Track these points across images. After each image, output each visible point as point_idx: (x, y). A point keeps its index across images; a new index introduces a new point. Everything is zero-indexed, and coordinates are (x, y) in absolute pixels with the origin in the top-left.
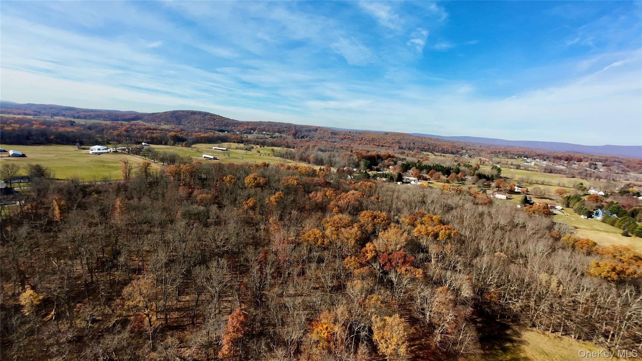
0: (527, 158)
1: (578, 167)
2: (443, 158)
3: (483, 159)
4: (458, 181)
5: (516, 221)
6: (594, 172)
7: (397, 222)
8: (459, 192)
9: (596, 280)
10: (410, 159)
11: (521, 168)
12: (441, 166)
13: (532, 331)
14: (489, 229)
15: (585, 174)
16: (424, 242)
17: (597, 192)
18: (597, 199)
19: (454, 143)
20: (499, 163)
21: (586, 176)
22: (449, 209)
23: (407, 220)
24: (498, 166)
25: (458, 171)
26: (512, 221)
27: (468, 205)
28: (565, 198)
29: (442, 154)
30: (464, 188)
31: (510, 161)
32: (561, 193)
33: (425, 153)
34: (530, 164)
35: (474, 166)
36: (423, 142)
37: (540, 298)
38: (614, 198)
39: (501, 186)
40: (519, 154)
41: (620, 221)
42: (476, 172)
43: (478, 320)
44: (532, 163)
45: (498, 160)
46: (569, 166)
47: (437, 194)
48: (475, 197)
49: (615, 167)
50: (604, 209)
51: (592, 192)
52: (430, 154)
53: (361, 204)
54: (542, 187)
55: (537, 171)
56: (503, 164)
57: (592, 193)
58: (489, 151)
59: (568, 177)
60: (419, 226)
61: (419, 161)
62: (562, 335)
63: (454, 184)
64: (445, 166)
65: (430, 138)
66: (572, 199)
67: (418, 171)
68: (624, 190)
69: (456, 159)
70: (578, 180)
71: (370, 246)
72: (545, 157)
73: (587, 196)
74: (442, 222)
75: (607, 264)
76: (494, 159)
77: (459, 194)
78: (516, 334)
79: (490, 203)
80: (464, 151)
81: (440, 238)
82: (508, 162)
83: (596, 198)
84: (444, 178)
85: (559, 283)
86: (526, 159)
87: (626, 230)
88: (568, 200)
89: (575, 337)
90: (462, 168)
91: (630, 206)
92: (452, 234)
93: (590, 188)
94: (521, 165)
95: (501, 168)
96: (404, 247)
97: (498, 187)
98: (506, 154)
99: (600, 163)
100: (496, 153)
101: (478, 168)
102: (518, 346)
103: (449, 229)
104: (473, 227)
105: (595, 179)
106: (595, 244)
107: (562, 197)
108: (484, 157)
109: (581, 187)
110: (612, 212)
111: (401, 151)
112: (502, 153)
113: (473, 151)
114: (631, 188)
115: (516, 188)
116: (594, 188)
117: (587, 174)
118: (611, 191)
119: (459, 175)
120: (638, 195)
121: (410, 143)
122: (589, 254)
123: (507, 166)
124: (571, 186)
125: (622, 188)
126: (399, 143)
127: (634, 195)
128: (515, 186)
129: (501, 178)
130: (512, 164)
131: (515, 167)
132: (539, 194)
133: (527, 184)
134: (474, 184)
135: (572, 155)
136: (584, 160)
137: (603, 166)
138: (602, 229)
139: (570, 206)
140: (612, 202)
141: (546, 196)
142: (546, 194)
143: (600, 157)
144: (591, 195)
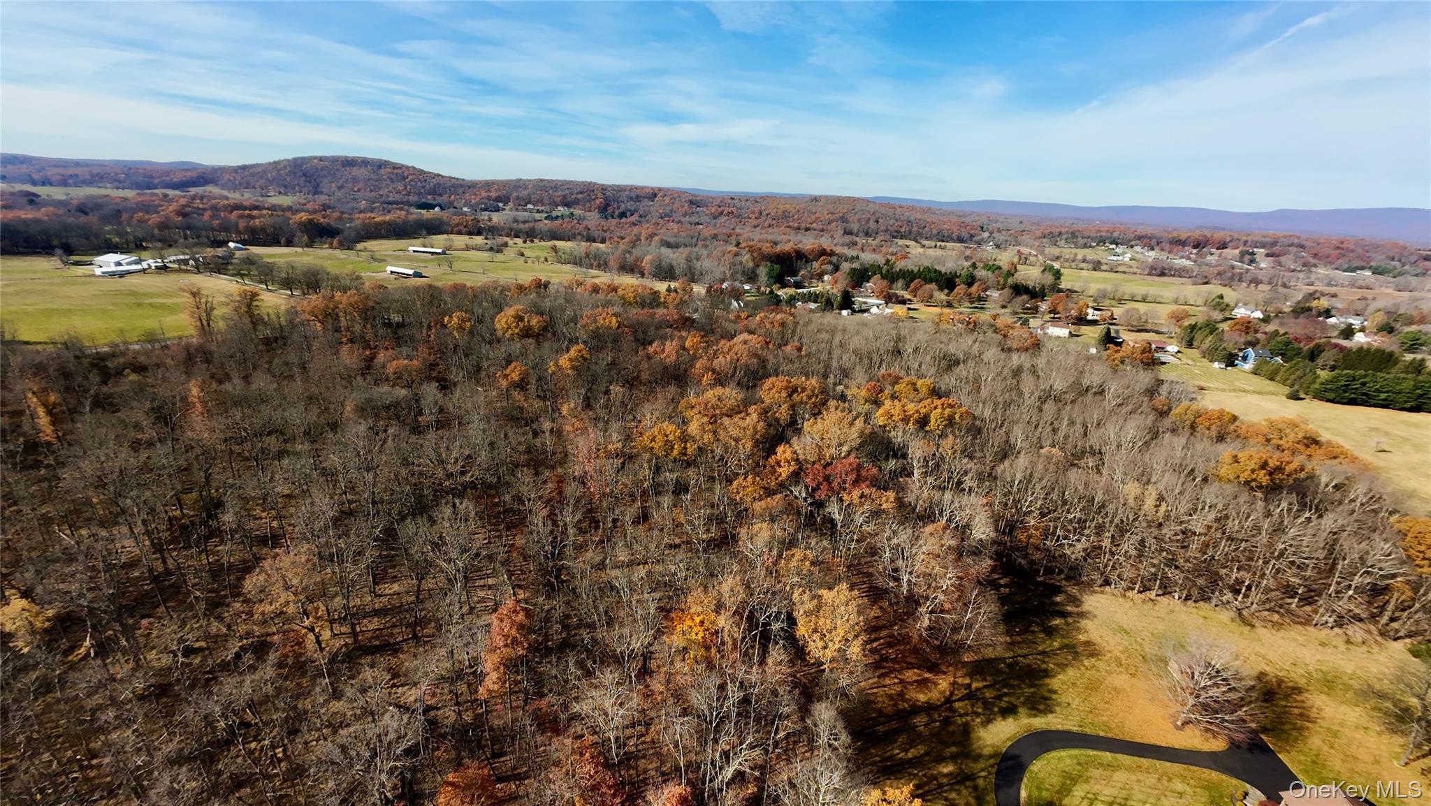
0: (1116, 245)
1: (1217, 261)
2: (939, 252)
3: (1025, 250)
4: (972, 302)
5: (1086, 382)
6: (1248, 270)
7: (843, 398)
8: (973, 326)
9: (1229, 489)
10: (868, 257)
11: (1103, 267)
12: (936, 271)
13: (1102, 592)
14: (1030, 400)
15: (1230, 274)
16: (897, 436)
17: (1249, 313)
18: (1248, 328)
19: (964, 216)
20: (1058, 258)
21: (1232, 279)
22: (951, 363)
23: (863, 393)
24: (1056, 265)
25: (971, 281)
26: (1077, 383)
27: (991, 354)
28: (1185, 328)
29: (938, 244)
30: (984, 316)
31: (1081, 253)
32: (1177, 318)
33: (901, 242)
34: (1121, 258)
35: (1005, 268)
36: (897, 217)
37: (1122, 530)
38: (1281, 324)
39: (1060, 308)
40: (1100, 237)
41: (1287, 370)
42: (1010, 281)
43: (1002, 582)
44: (1125, 256)
45: (1055, 251)
46: (1200, 259)
47: (925, 332)
48: (1005, 336)
49: (1291, 257)
50: (1258, 347)
51: (1240, 312)
52: (912, 243)
53: (763, 362)
54: (1142, 308)
55: (1135, 273)
56: (1067, 260)
57: (1239, 316)
58: (1038, 233)
59: (1195, 284)
60: (888, 403)
61: (888, 261)
62: (1158, 596)
63: (961, 309)
64: (943, 271)
66: (1200, 329)
67: (885, 283)
68: (1302, 305)
69: (968, 253)
70: (1215, 289)
71: (784, 452)
72: (1153, 242)
73: (1229, 322)
74: (935, 393)
75: (1253, 454)
76: (1047, 250)
77: (973, 330)
78: (1073, 602)
79: (1036, 346)
80: (986, 235)
81: (932, 425)
82: (1076, 255)
83: (1247, 326)
84: (941, 296)
85: (1161, 498)
86: (1114, 246)
87: (1296, 388)
88: (1191, 332)
89: (1180, 598)
90: (981, 273)
91: (1310, 338)
92: (957, 417)
93: (1236, 305)
94: (1103, 261)
95: (1062, 270)
96: (857, 450)
97: (1053, 311)
98: (1074, 237)
99: (1262, 250)
100: (1053, 237)
101: (1013, 271)
102: (1074, 622)
103: (951, 406)
104: (1000, 399)
105: (1249, 286)
106: (1235, 418)
107: (1180, 327)
108: (1027, 246)
109: (1220, 304)
110: (1274, 353)
111: (848, 239)
112: (1065, 236)
113: (1004, 233)
114: (1316, 301)
115: (1090, 311)
116: (1245, 304)
117: (1233, 274)
118: (1278, 308)
119: (974, 288)
120: (1328, 313)
121: (869, 219)
122: (1221, 438)
123: (1073, 265)
124: (1200, 302)
125: (1299, 302)
126: (843, 219)
127: (1319, 314)
128: (1088, 306)
129: (1061, 291)
130: (1084, 261)
131: (1090, 266)
132: (1135, 323)
133: (1113, 303)
134: (1004, 307)
135: (1209, 235)
136: (1230, 245)
137: (1268, 255)
138: (1251, 388)
139: (1195, 344)
140: (1277, 331)
141: (1149, 326)
142: (1149, 321)
143: (1265, 237)
144: (1236, 319)
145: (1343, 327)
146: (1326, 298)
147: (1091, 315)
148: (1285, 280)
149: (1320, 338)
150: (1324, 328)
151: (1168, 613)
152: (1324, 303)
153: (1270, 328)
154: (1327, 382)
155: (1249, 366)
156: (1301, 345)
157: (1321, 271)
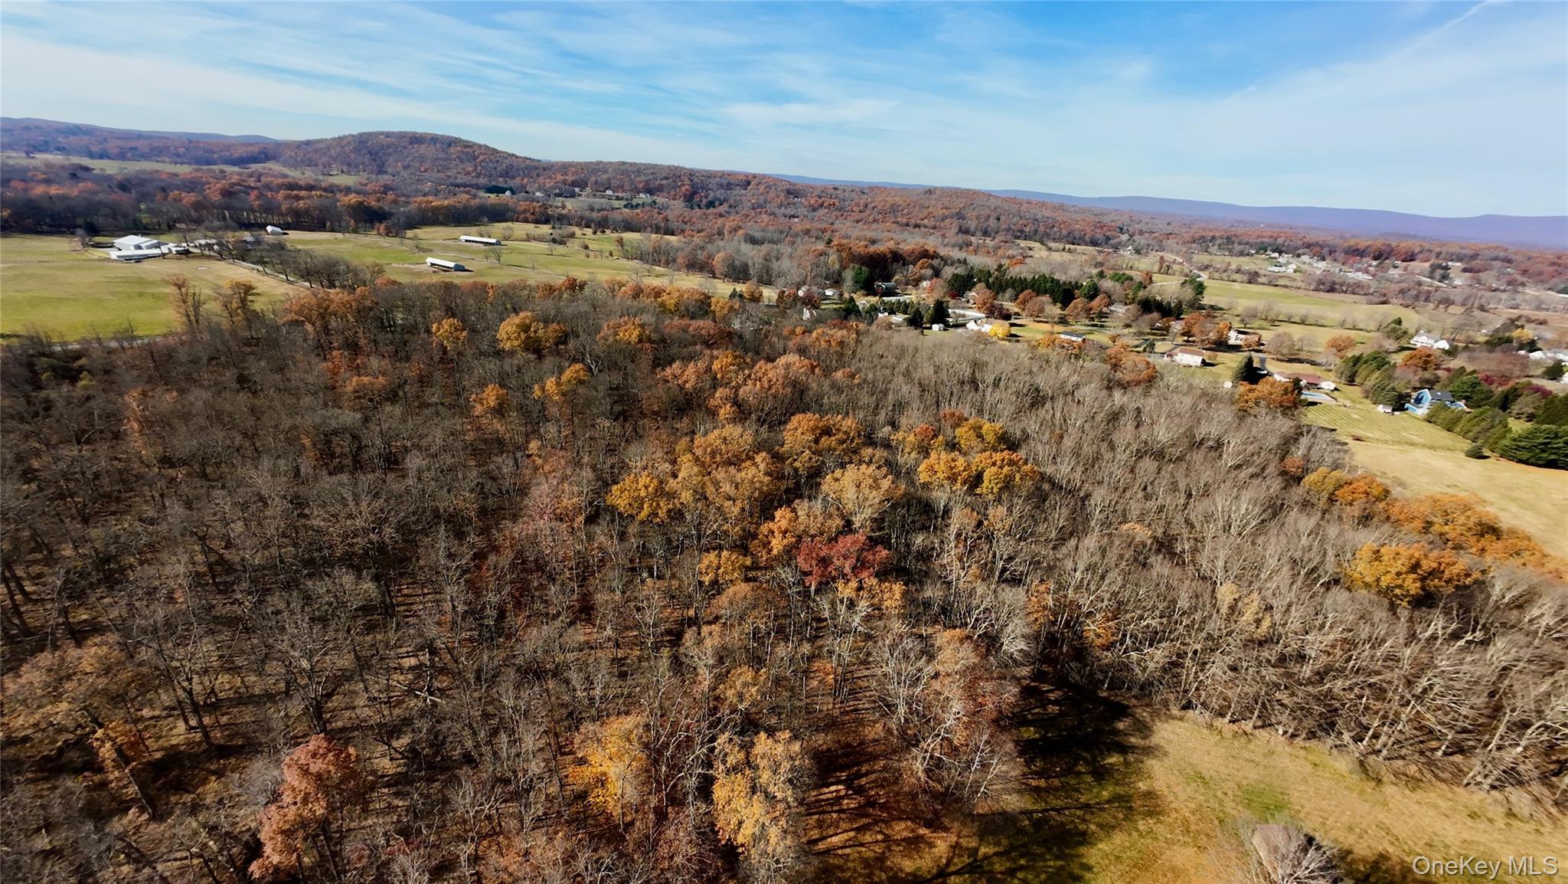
0: (1280, 253)
1: (1401, 275)
2: (1066, 256)
3: (1169, 257)
4: (1090, 319)
5: (1202, 431)
6: (1437, 289)
7: (887, 442)
10: (978, 261)
11: (1260, 280)
12: (1053, 280)
13: (1181, 719)
14: (1123, 455)
15: (1415, 292)
17: (1431, 342)
18: (1426, 362)
19: (1102, 214)
20: (1206, 267)
21: (1417, 297)
24: (1202, 278)
25: (1093, 293)
26: (1189, 434)
27: (1090, 389)
28: (1348, 360)
29: (1067, 246)
30: (1101, 337)
31: (1235, 262)
32: (1339, 347)
33: (1023, 243)
34: (1283, 269)
35: (1139, 278)
36: (1022, 214)
38: (1471, 359)
39: (1195, 330)
40: (1262, 243)
41: (1471, 420)
42: (1141, 294)
43: (1052, 696)
44: (1289, 265)
45: (1205, 258)
46: (1379, 274)
48: (1116, 365)
49: (1493, 272)
50: (1437, 387)
51: (1421, 341)
52: (1037, 245)
53: (801, 392)
54: (1297, 332)
55: (1299, 288)
56: (1216, 271)
57: (1419, 345)
58: (1187, 237)
59: (1371, 303)
60: (934, 455)
61: (1000, 266)
62: (1255, 727)
63: (1076, 328)
64: (1063, 279)
65: (1042, 201)
66: (1365, 362)
67: (988, 292)
68: (1501, 335)
69: (1100, 259)
70: (1394, 311)
72: (1325, 251)
73: (1407, 353)
74: (1005, 440)
75: (1402, 549)
76: (1195, 258)
78: (1139, 730)
79: (1151, 380)
80: (1125, 237)
82: (1229, 264)
83: (1426, 360)
84: (1054, 310)
86: (1276, 255)
87: (1479, 443)
88: (1355, 365)
89: (1285, 733)
90: (1107, 284)
91: (1505, 378)
93: (1417, 332)
94: (1262, 272)
95: (1208, 283)
97: (1187, 333)
98: (1229, 243)
99: (1459, 264)
100: (1204, 242)
101: (1147, 282)
103: (1013, 462)
105: (1437, 307)
106: (1386, 492)
107: (1341, 358)
108: (1172, 252)
109: (1397, 330)
110: (1456, 396)
111: (961, 238)
112: (1219, 241)
113: (1147, 235)
114: (1518, 330)
115: (1233, 334)
116: (1429, 331)
117: (1419, 293)
118: (1468, 337)
119: (1095, 303)
120: (1532, 346)
121: (989, 217)
122: (1365, 520)
123: (1224, 275)
124: (1372, 326)
125: (1497, 330)
126: (960, 216)
127: (1521, 347)
128: (1230, 329)
129: (1202, 307)
130: (1238, 271)
131: (1245, 278)
132: (1285, 351)
133: (1265, 324)
134: (1128, 326)
135: (1394, 244)
136: (1420, 256)
137: (1465, 270)
138: (1422, 441)
139: (1358, 380)
140: (1463, 368)
141: (1303, 356)
142: (1305, 348)
143: (1462, 248)
144: (1415, 349)
145: (1550, 363)
146: (1533, 325)
147: (1233, 338)
148: (1483, 301)
149: (1519, 377)
150: (1525, 363)
151: (1265, 756)
152: (1529, 332)
153: (1455, 363)
154: (1520, 438)
155: (1422, 411)
156: (1493, 387)
157: (1531, 291)
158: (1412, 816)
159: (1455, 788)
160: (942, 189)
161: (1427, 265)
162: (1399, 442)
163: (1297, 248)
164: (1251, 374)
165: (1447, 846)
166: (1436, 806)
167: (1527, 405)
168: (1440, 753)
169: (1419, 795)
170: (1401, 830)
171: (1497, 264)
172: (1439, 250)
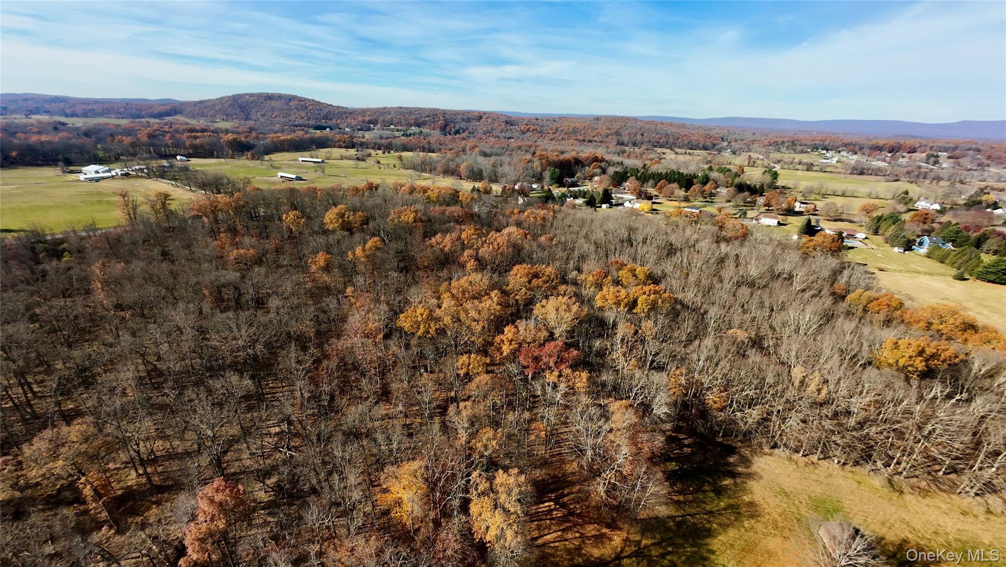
0: (827, 150)
1: (907, 162)
2: (687, 157)
3: (754, 155)
4: (704, 197)
5: (779, 269)
6: (931, 170)
7: (575, 281)
10: (630, 162)
11: (814, 168)
12: (679, 173)
13: (771, 455)
14: (728, 285)
15: (917, 173)
17: (928, 205)
18: (925, 219)
19: (710, 130)
20: (779, 162)
21: (918, 176)
22: (670, 251)
23: (590, 278)
24: (777, 168)
25: (706, 180)
26: (771, 270)
28: (873, 219)
29: (688, 151)
30: (712, 209)
31: (798, 157)
32: (867, 210)
33: (659, 150)
34: (829, 161)
35: (735, 170)
36: (658, 131)
38: (955, 216)
39: (773, 202)
40: (815, 144)
41: (956, 255)
42: (737, 180)
43: (686, 442)
44: (833, 159)
45: (778, 156)
46: (893, 162)
48: (722, 227)
49: (968, 158)
50: (933, 234)
51: (921, 205)
52: (668, 151)
53: (518, 250)
54: (839, 201)
55: (840, 173)
56: (785, 163)
57: (920, 208)
58: (766, 142)
59: (888, 181)
60: (605, 289)
61: (645, 165)
62: (819, 459)
63: (695, 203)
64: (686, 172)
65: (672, 122)
66: (885, 220)
67: (637, 183)
68: (974, 199)
69: (709, 158)
70: (903, 185)
71: (509, 332)
72: (857, 148)
73: (912, 213)
74: (651, 278)
75: (912, 341)
76: (772, 155)
79: (745, 236)
80: (725, 144)
82: (794, 158)
83: (925, 217)
84: (680, 193)
86: (825, 152)
87: (962, 270)
88: (878, 221)
89: (839, 462)
90: (714, 175)
91: (978, 227)
93: (919, 199)
94: (815, 163)
95: (780, 171)
97: (768, 205)
98: (793, 145)
99: (945, 154)
101: (741, 173)
102: (742, 482)
103: (657, 292)
105: (931, 182)
106: (901, 305)
107: (869, 217)
108: (756, 152)
109: (905, 198)
110: (946, 240)
111: (619, 148)
112: (786, 145)
113: (739, 142)
114: (986, 195)
115: (797, 204)
116: (927, 198)
117: (920, 173)
118: (953, 201)
119: (707, 187)
120: (995, 206)
121: (637, 134)
122: (888, 322)
123: (791, 166)
124: (889, 197)
125: (972, 196)
126: (618, 134)
127: (988, 207)
128: (796, 201)
129: (777, 188)
130: (800, 163)
131: (805, 167)
132: (832, 214)
133: (818, 197)
134: (729, 201)
135: (902, 142)
136: (919, 149)
137: (949, 157)
138: (924, 270)
139: (880, 232)
140: (950, 222)
141: (844, 217)
142: (845, 212)
143: (948, 143)
144: (917, 210)
146: (995, 192)
147: (798, 207)
148: (962, 177)
149: (987, 227)
150: (991, 217)
151: (826, 477)
152: (993, 197)
153: (944, 219)
154: (989, 266)
155: (924, 250)
156: (970, 233)
157: (993, 170)
158: (924, 514)
159: (953, 496)
160: (606, 117)
161: (924, 155)
162: (909, 271)
163: (838, 147)
164: (810, 230)
165: (947, 534)
166: (939, 508)
167: (993, 244)
168: (941, 473)
169: (928, 500)
170: (917, 524)
171: (971, 153)
172: (931, 145)
